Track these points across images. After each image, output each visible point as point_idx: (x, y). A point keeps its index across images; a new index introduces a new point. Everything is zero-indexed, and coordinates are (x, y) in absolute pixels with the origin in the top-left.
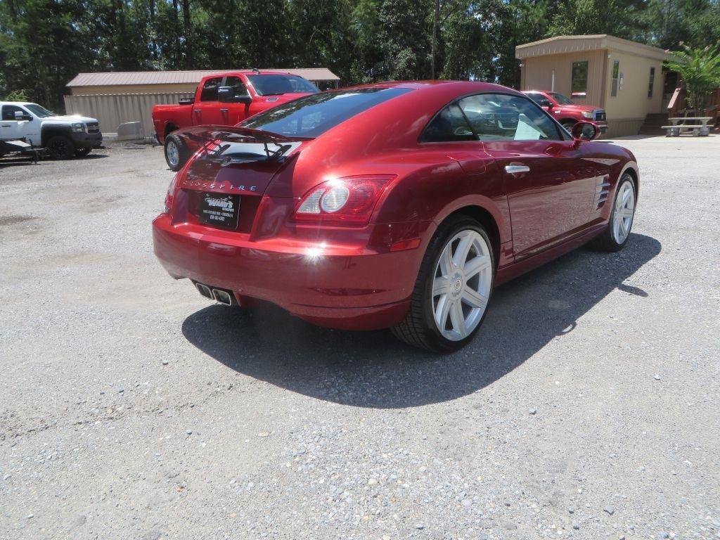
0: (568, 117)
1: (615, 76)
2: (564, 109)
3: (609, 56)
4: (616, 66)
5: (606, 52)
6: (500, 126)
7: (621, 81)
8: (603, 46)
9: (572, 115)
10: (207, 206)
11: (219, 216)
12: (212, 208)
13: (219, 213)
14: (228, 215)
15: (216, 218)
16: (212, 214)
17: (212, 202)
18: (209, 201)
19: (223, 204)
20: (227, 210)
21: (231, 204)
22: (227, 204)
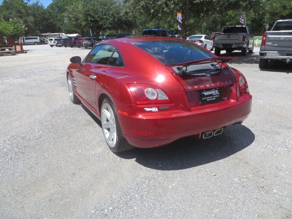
10: (204, 96)
11: (212, 98)
12: (207, 96)
13: (212, 97)
14: (217, 96)
15: (211, 99)
16: (208, 99)
17: (206, 93)
18: (204, 93)
19: (213, 92)
20: (215, 94)
21: (217, 91)
22: (215, 92)
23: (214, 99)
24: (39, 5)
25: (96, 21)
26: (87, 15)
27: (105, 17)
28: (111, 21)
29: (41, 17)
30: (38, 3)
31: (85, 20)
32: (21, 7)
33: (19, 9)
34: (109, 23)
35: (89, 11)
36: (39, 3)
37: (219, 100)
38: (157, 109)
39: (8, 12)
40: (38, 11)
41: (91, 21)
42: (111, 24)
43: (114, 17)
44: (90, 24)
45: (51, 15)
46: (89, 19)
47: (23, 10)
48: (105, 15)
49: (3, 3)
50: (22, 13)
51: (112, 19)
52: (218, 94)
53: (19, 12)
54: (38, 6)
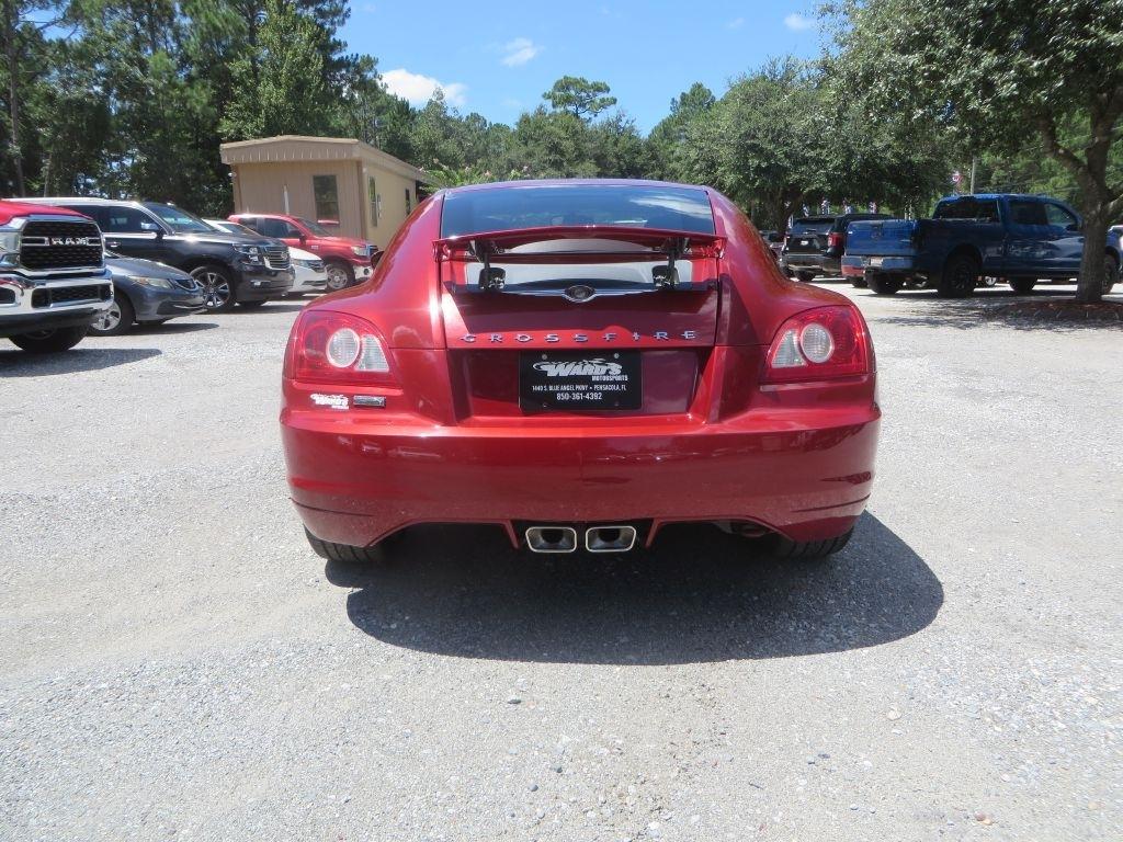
0: (331, 254)
1: (375, 198)
2: (323, 243)
3: (364, 170)
4: (372, 183)
5: (359, 164)
6: (268, 264)
7: (380, 205)
8: (356, 155)
9: (338, 251)
10: (543, 378)
11: (584, 393)
12: (559, 380)
13: (583, 387)
14: (612, 387)
15: (577, 397)
16: (561, 392)
17: (552, 370)
18: (544, 368)
19: (594, 369)
20: (605, 378)
21: (615, 368)
22: (604, 369)
23: (596, 396)
24: (622, 124)
25: (775, 172)
26: (748, 148)
27: (812, 154)
28: (835, 169)
29: (621, 163)
30: (619, 120)
31: (737, 169)
32: (563, 134)
33: (556, 140)
34: (827, 175)
35: (754, 137)
36: (624, 120)
37: (621, 402)
38: (346, 401)
39: (524, 150)
40: (615, 144)
41: (758, 170)
42: (831, 179)
43: (850, 154)
44: (755, 180)
45: (654, 157)
46: (754, 162)
47: (568, 145)
48: (813, 146)
49: (517, 124)
50: (562, 153)
51: (837, 162)
52: (619, 378)
53: (555, 148)
54: (618, 128)
